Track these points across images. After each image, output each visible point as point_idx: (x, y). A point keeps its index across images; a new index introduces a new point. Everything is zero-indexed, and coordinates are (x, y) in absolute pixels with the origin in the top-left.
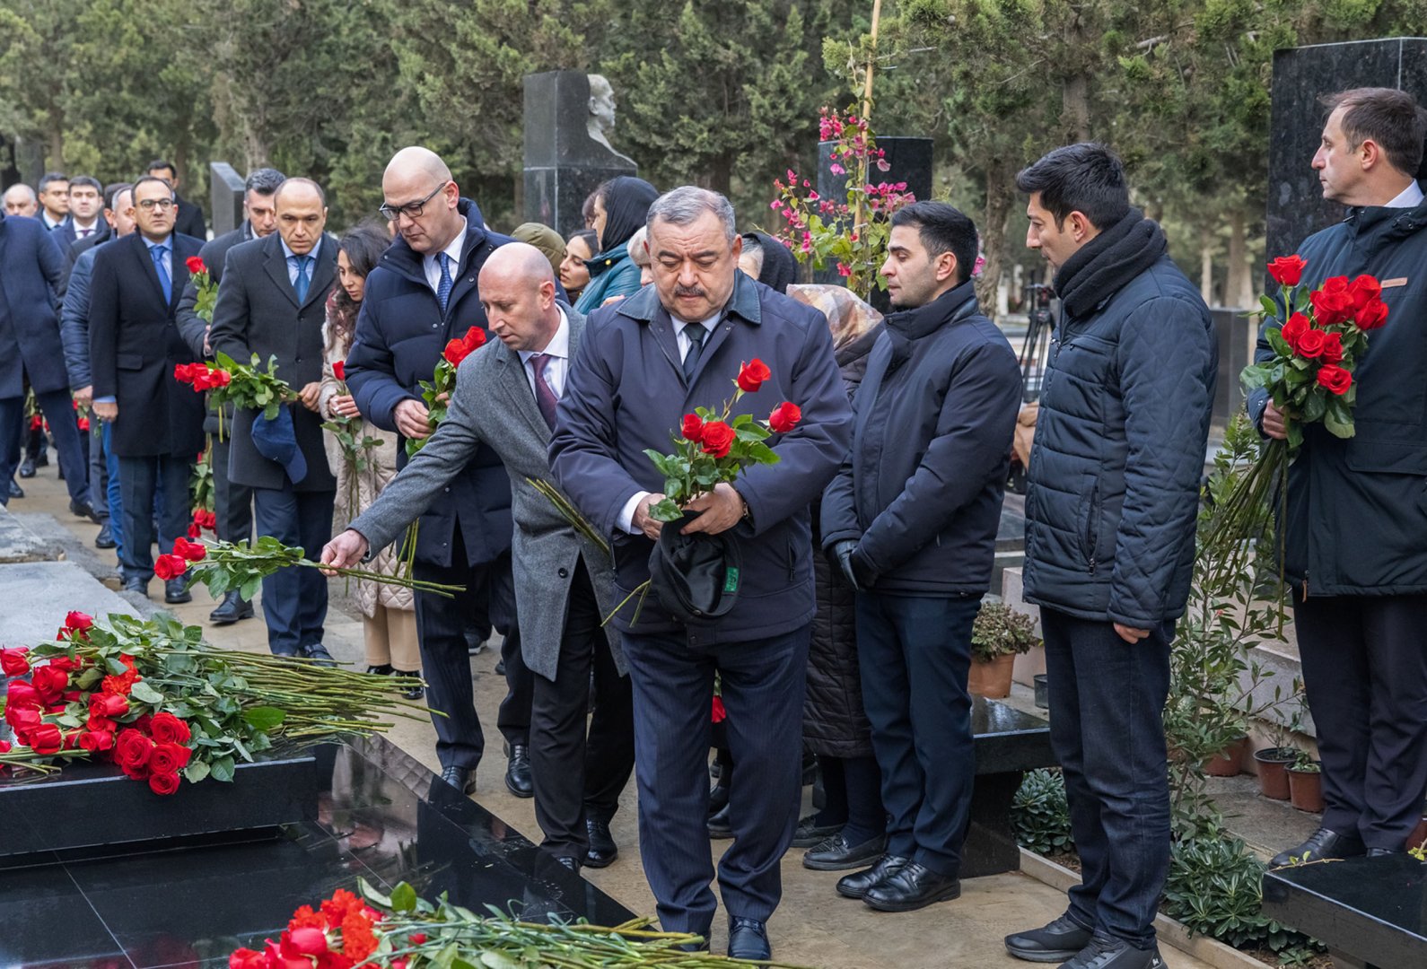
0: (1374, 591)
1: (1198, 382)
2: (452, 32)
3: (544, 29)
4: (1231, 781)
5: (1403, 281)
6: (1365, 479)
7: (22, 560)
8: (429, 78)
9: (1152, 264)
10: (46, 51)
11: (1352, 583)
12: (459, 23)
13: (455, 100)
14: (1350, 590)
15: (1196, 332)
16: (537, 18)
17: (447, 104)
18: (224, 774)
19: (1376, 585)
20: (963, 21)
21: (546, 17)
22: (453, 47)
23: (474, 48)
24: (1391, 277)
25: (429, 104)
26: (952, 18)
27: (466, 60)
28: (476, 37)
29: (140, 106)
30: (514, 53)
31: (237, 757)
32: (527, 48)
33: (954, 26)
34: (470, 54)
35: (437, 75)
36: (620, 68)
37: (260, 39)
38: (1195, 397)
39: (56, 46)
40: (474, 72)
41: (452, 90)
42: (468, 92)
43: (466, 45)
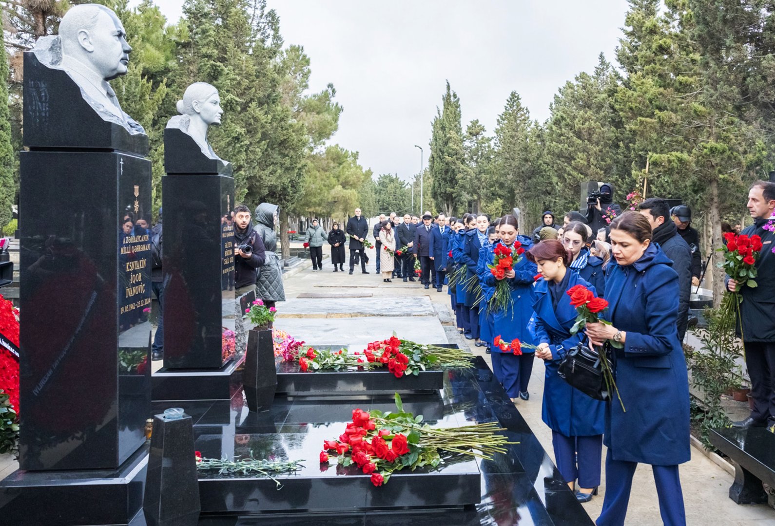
0: (764, 341)
1: (688, 270)
2: (565, 170)
3: (591, 169)
4: (742, 403)
5: (770, 242)
6: (758, 304)
7: (426, 316)
8: (559, 184)
9: (673, 236)
10: (476, 178)
11: (757, 338)
12: (567, 168)
13: (566, 190)
14: (755, 340)
15: (687, 256)
16: (590, 167)
17: (564, 191)
18: (416, 373)
19: (765, 338)
20: (667, 165)
21: (592, 166)
22: (566, 176)
23: (571, 175)
24: (767, 241)
25: (559, 191)
26: (663, 164)
27: (569, 179)
28: (571, 172)
29: (501, 192)
30: (582, 176)
31: (421, 369)
32: (586, 175)
33: (664, 167)
34: (570, 177)
35: (561, 183)
36: (614, 180)
37: (521, 174)
38: (688, 275)
39: (479, 177)
40: (572, 181)
41: (566, 187)
42: (570, 188)
43: (569, 174)
